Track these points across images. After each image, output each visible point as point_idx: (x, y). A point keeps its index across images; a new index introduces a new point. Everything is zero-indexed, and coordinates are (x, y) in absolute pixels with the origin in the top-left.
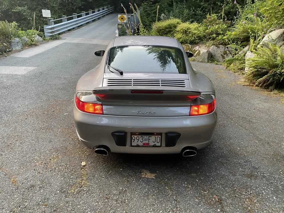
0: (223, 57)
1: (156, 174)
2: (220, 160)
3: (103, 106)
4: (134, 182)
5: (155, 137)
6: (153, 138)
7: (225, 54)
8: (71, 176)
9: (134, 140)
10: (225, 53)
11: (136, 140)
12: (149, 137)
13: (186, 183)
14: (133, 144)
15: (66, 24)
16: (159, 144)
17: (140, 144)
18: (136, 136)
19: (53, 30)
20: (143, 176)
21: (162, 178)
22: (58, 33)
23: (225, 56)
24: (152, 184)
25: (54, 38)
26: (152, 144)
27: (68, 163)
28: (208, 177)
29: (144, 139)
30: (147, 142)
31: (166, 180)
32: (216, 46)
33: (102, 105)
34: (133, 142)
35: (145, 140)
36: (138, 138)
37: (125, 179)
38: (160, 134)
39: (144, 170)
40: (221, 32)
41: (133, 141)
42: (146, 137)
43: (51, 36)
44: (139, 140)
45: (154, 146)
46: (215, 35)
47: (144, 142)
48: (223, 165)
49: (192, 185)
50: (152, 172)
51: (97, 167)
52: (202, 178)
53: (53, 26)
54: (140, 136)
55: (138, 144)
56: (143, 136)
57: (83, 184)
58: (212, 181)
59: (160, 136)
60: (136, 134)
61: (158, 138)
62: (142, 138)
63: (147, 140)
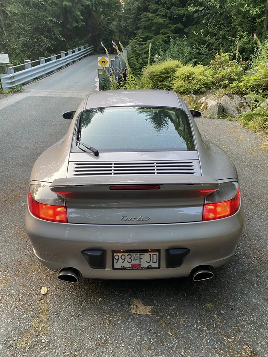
0: (239, 111)
1: (153, 307)
2: (247, 277)
3: (68, 209)
4: (119, 322)
5: (150, 255)
6: (146, 257)
7: (241, 107)
8: (23, 314)
9: (118, 260)
10: (242, 105)
11: (120, 261)
12: (140, 255)
13: (199, 322)
14: (116, 266)
15: (30, 71)
16: (156, 265)
17: (127, 265)
18: (120, 255)
19: (13, 81)
20: (133, 312)
21: (161, 314)
22: (20, 83)
23: (242, 109)
24: (147, 325)
25: (15, 90)
26: (147, 265)
27: (21, 291)
28: (232, 310)
29: (132, 259)
30: (137, 262)
31: (168, 318)
32: (230, 96)
33: (65, 207)
34: (116, 263)
35: (134, 260)
36: (123, 257)
37: (105, 317)
38: (159, 251)
39: (134, 300)
40: (236, 78)
41: (115, 261)
42: (135, 255)
43: (11, 88)
44: (124, 259)
45: (149, 268)
46: (227, 82)
47: (133, 262)
48: (253, 286)
49: (208, 325)
50: (146, 303)
51: (64, 295)
52: (222, 312)
53: (12, 75)
54: (126, 254)
55: (123, 266)
56: (131, 254)
57: (40, 329)
58: (239, 316)
59: (157, 254)
60: (119, 252)
61: (155, 256)
62: (129, 257)
63: (138, 260)
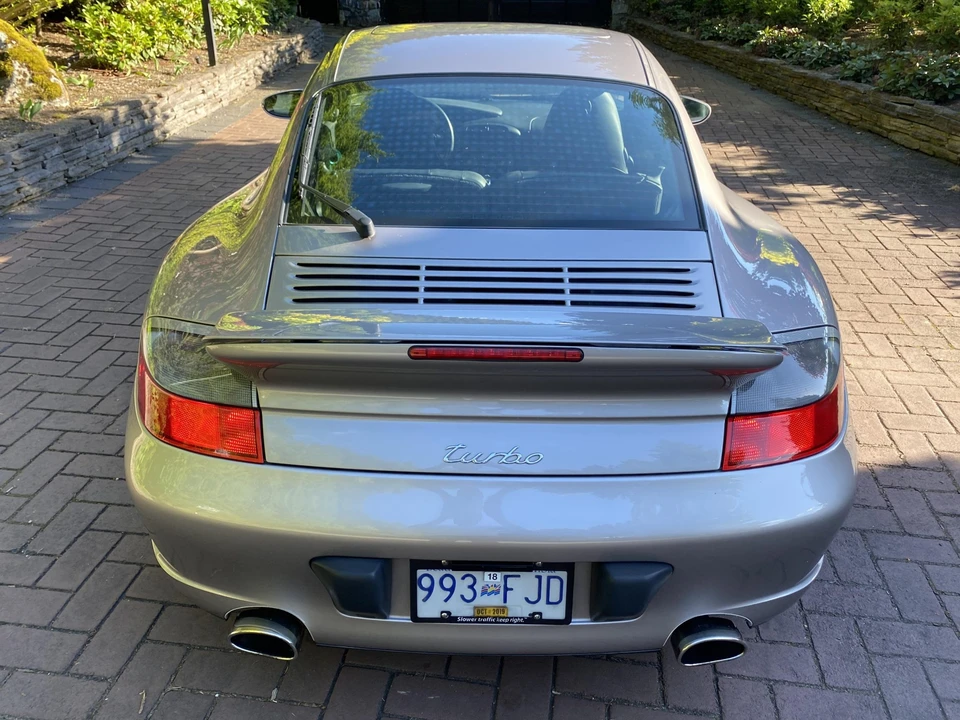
3: (263, 412)
5: (539, 578)
6: (524, 585)
9: (430, 590)
11: (439, 594)
12: (506, 577)
14: (425, 610)
16: (558, 612)
17: (460, 609)
18: (437, 574)
26: (526, 611)
29: (478, 588)
30: (496, 600)
33: (258, 412)
34: (425, 600)
35: (484, 592)
36: (448, 583)
38: (569, 567)
41: (421, 594)
42: (485, 578)
44: (452, 590)
45: (534, 620)
47: (481, 601)
54: (458, 575)
55: (449, 613)
56: (477, 574)
59: (563, 575)
60: (436, 565)
61: (555, 584)
62: (469, 581)
63: (497, 592)
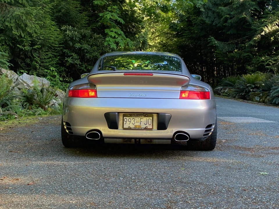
5: (147, 119)
6: (144, 120)
9: (126, 121)
11: (128, 122)
12: (141, 119)
18: (128, 118)
26: (144, 126)
29: (135, 121)
30: (139, 124)
33: (96, 90)
34: (125, 124)
35: (137, 122)
36: (130, 120)
38: (152, 116)
42: (137, 119)
44: (130, 122)
45: (146, 129)
47: (136, 124)
54: (132, 118)
55: (130, 127)
56: (135, 118)
60: (127, 116)
61: (150, 120)
63: (139, 122)
